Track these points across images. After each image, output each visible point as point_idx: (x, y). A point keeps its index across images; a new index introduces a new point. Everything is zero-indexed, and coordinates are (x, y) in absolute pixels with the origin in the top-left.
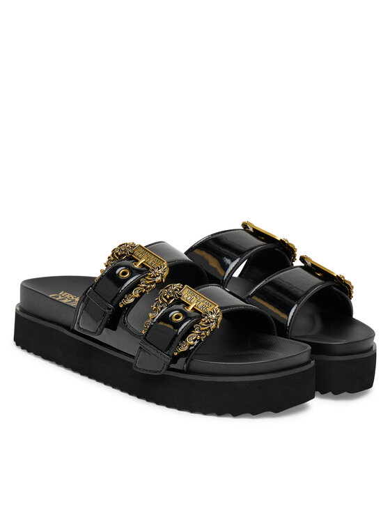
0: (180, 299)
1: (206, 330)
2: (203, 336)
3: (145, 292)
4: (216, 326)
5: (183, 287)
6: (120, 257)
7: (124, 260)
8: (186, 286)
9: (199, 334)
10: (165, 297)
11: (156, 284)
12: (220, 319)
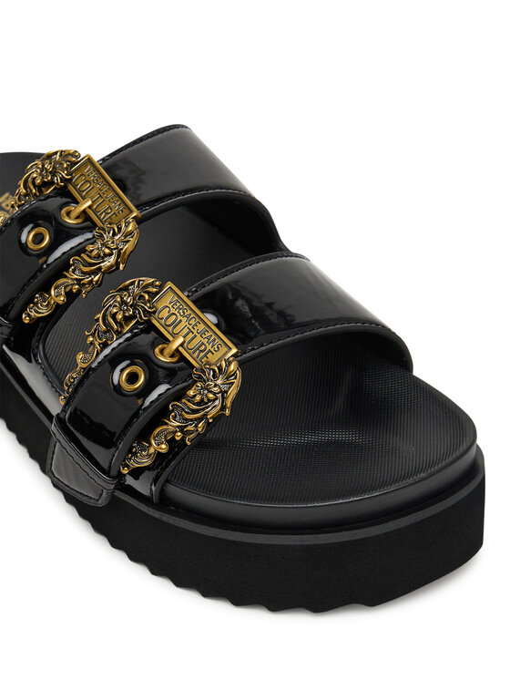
0: (149, 322)
1: (200, 420)
2: (190, 432)
3: (79, 292)
4: (223, 408)
5: (161, 287)
6: (39, 188)
7: (48, 197)
8: (169, 284)
9: (181, 429)
10: (114, 316)
11: (104, 273)
12: (233, 392)
